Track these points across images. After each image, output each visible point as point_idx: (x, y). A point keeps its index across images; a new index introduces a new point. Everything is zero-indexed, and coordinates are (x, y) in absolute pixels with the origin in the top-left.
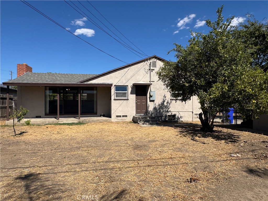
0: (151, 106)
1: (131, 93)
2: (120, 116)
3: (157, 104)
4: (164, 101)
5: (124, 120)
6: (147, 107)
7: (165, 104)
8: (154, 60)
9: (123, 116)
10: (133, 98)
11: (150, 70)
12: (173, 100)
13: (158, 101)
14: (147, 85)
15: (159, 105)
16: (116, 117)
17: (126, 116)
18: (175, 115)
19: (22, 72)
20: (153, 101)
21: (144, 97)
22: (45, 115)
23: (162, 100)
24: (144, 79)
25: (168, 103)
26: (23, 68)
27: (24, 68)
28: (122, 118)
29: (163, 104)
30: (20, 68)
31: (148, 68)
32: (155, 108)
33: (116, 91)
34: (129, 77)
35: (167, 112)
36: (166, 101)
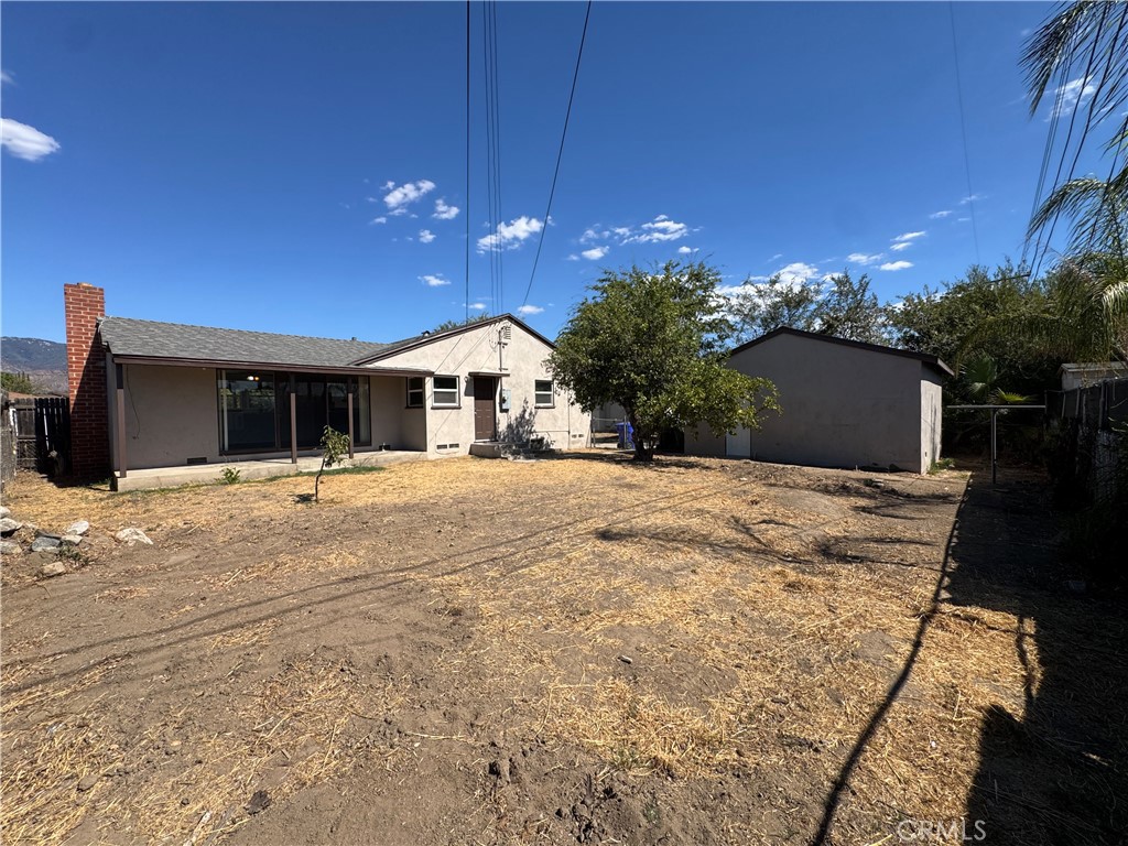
0: (503, 422)
1: (466, 394)
2: (445, 447)
3: (513, 418)
4: (525, 411)
5: (453, 455)
6: (495, 425)
7: (527, 416)
8: (506, 323)
9: (451, 446)
10: (468, 402)
11: (500, 343)
12: (539, 408)
13: (515, 412)
14: (494, 377)
15: (516, 419)
16: (437, 448)
17: (457, 446)
18: (542, 439)
20: (506, 411)
21: (488, 401)
22: (221, 455)
23: (522, 409)
24: (488, 364)
25: (531, 414)
27: (98, 302)
28: (449, 450)
29: (522, 417)
31: (497, 340)
32: (510, 426)
33: (434, 388)
34: (461, 357)
35: (531, 432)
36: (528, 411)
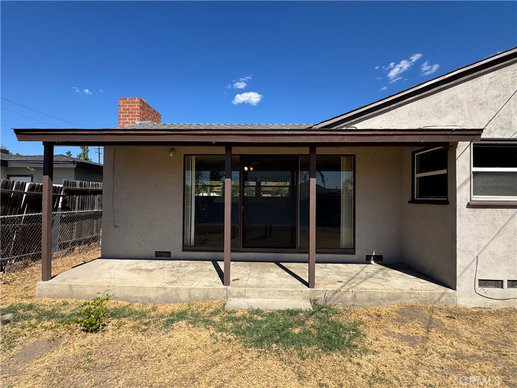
2: (498, 283)
9: (514, 283)
16: (480, 285)
19: (131, 119)
22: (184, 250)
26: (132, 109)
27: (136, 109)
28: (506, 290)
30: (127, 109)
33: (475, 166)
